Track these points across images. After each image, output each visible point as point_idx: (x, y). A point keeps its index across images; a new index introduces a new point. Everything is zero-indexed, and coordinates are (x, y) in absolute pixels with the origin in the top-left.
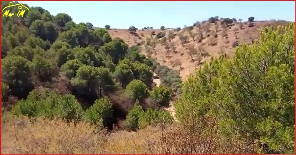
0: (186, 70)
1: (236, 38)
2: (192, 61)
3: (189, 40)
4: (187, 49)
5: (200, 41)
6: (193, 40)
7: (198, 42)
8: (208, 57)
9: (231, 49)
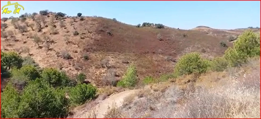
0: (37, 56)
1: (74, 29)
2: (39, 48)
3: (28, 30)
4: (28, 37)
5: (40, 31)
6: (32, 29)
7: (38, 32)
8: (54, 44)
9: (73, 37)
